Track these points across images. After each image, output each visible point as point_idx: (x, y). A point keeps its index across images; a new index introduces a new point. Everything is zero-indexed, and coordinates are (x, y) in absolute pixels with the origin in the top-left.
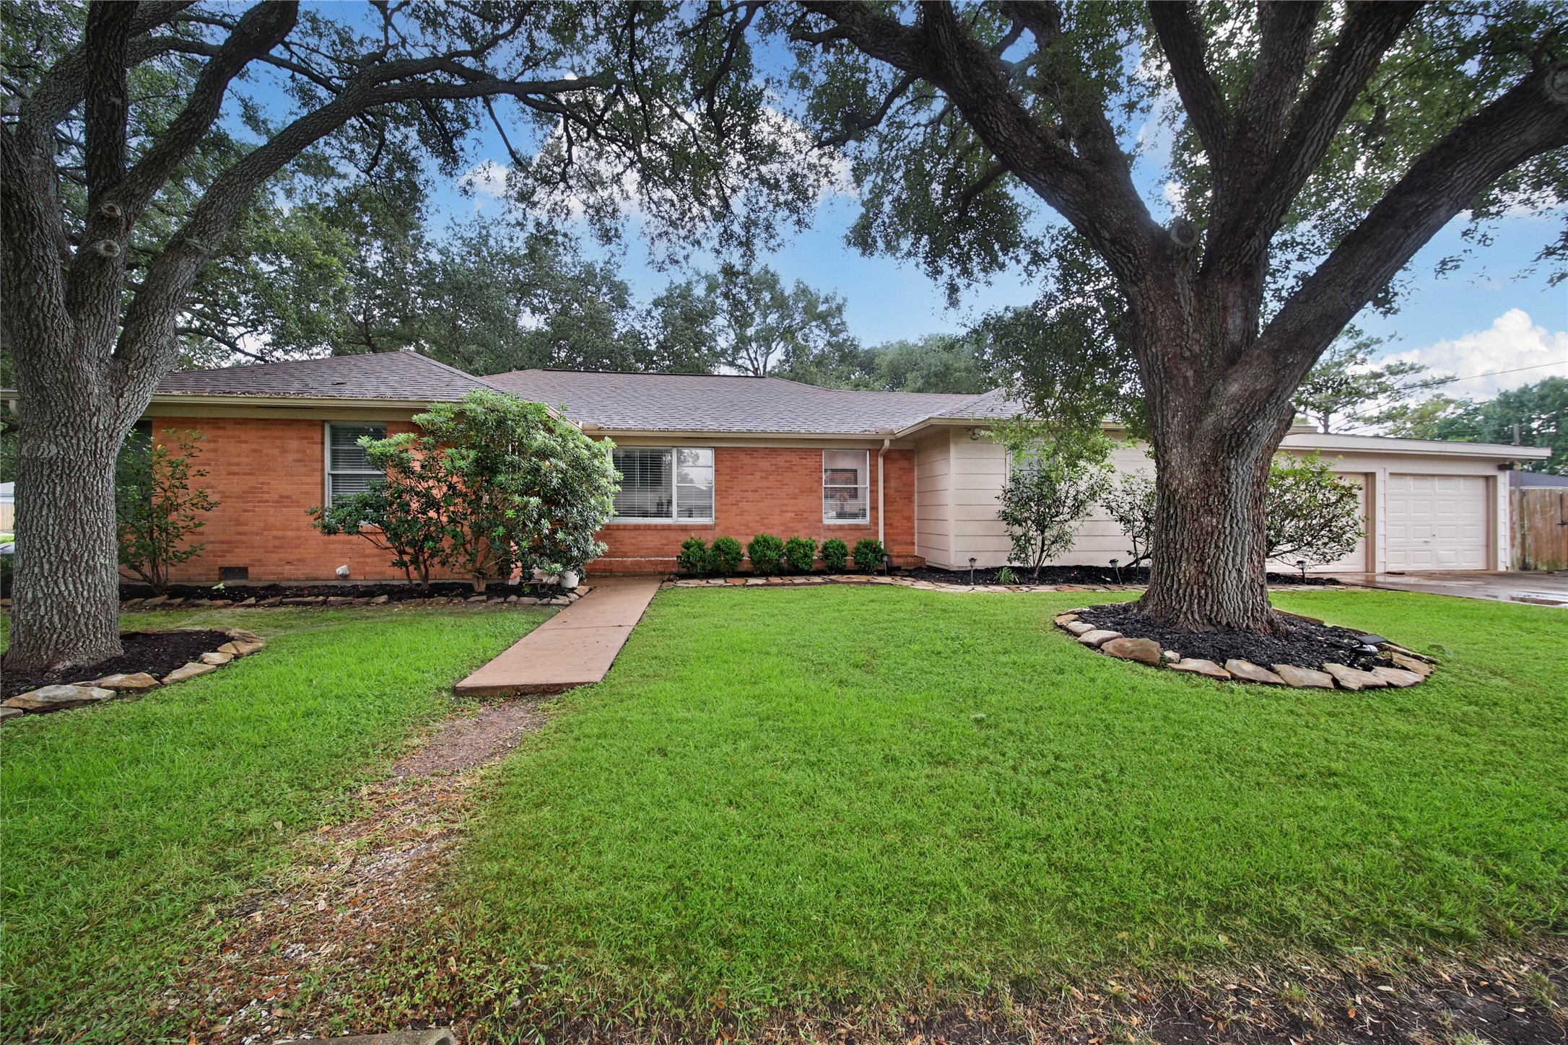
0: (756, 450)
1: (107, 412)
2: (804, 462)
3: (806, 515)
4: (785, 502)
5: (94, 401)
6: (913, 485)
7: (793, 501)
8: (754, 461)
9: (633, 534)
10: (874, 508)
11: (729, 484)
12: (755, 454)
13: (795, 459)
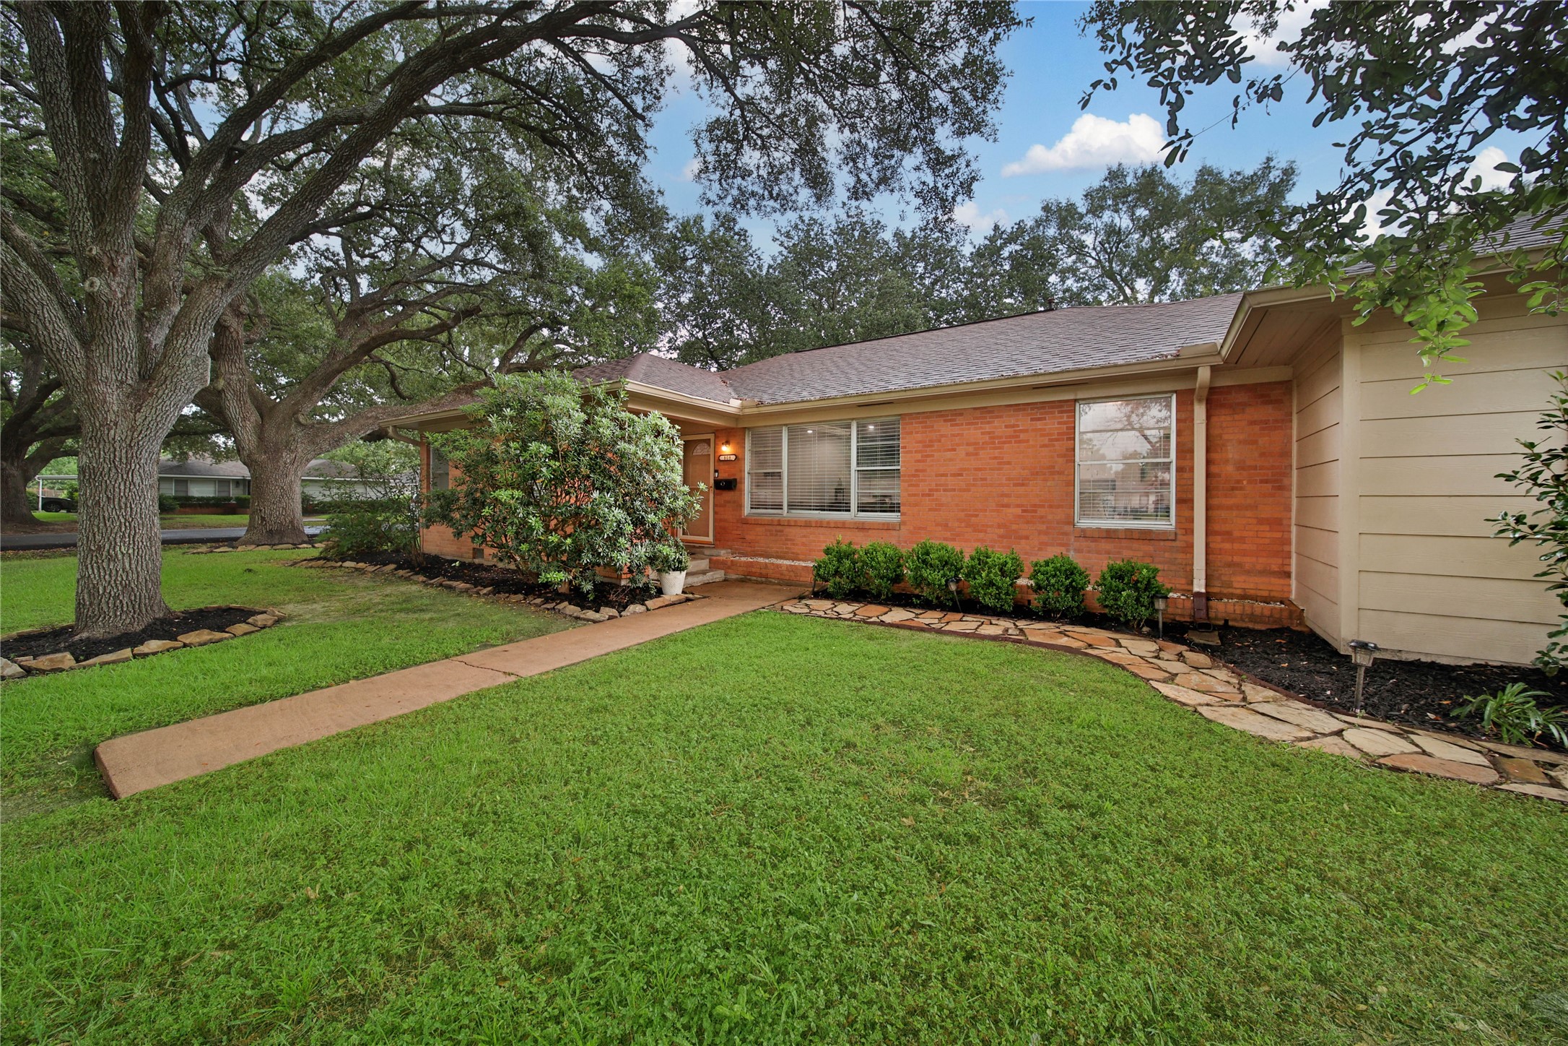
0: (959, 413)
1: (124, 425)
2: (1039, 425)
3: (1041, 512)
4: (1006, 490)
5: (111, 417)
6: (1288, 454)
7: (1021, 490)
8: (956, 430)
9: (805, 531)
10: (1185, 501)
11: (921, 466)
12: (959, 420)
13: (1023, 421)
